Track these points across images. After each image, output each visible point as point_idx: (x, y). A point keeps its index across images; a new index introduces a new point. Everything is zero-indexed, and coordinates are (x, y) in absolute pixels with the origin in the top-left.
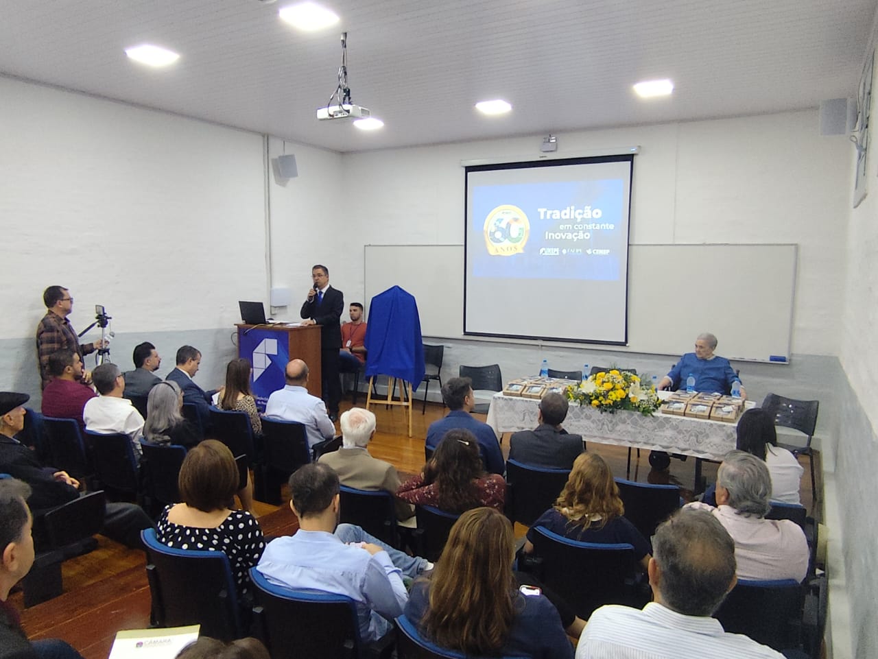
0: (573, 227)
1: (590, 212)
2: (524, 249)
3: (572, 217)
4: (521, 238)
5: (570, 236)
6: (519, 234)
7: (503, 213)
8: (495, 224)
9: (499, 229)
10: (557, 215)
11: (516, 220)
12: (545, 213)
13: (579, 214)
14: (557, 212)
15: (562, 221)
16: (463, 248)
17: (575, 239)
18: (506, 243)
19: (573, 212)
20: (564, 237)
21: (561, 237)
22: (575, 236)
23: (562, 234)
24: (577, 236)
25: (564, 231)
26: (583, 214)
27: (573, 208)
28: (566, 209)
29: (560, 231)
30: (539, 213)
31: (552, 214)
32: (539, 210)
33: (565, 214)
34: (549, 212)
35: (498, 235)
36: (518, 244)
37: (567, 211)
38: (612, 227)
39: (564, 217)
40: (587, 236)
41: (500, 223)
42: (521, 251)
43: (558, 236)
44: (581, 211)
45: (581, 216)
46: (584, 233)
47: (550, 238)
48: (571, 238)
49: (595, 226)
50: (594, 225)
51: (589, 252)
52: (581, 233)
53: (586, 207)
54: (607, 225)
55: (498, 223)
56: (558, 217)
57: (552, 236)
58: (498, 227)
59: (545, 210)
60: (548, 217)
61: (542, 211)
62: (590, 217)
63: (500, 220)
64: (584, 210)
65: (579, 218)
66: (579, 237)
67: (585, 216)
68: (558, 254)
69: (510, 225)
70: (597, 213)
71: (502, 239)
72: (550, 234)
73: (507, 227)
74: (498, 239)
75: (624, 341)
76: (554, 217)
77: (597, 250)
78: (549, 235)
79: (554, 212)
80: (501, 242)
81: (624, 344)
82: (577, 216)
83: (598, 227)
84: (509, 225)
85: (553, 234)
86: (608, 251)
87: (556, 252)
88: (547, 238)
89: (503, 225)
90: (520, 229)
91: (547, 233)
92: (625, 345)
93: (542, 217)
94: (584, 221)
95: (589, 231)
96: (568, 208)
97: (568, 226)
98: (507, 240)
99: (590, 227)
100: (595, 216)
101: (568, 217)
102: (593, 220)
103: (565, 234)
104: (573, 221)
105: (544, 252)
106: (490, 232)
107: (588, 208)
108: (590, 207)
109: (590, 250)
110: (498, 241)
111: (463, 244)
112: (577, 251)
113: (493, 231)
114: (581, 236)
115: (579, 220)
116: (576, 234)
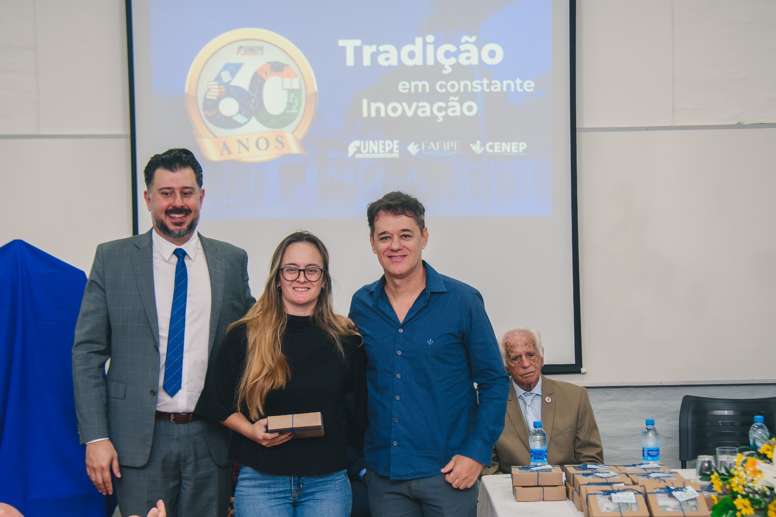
0: (432, 87)
1: (474, 49)
2: (303, 143)
3: (430, 62)
4: (294, 116)
5: (425, 110)
6: (290, 105)
7: (240, 48)
8: (219, 78)
9: (230, 91)
10: (389, 56)
11: (277, 68)
12: (358, 51)
13: (448, 55)
14: (392, 49)
15: (402, 72)
16: (129, 140)
17: (440, 115)
18: (254, 127)
19: (430, 49)
20: (410, 113)
21: (404, 111)
22: (440, 109)
23: (405, 105)
24: (446, 109)
25: (411, 98)
26: (456, 54)
27: (430, 38)
28: (413, 43)
29: (401, 98)
30: (344, 48)
31: (374, 56)
32: (341, 43)
33: (412, 55)
34: (368, 50)
35: (229, 107)
36: (287, 132)
37: (417, 46)
38: (529, 86)
39: (408, 62)
40: (470, 109)
41: (233, 75)
42: (295, 149)
43: (395, 110)
44: (452, 48)
45: (453, 60)
46: (461, 102)
47: (373, 114)
48: (428, 114)
49: (489, 86)
50: (485, 82)
51: (477, 148)
52: (454, 102)
53: (465, 38)
54: (518, 81)
55: (226, 77)
56: (394, 62)
57: (378, 110)
58: (227, 85)
59: (358, 42)
60: (367, 62)
61: (349, 45)
62: (475, 61)
63: (234, 69)
64: (458, 44)
65: (448, 64)
66: (450, 113)
67: (462, 60)
68: (396, 154)
69: (263, 81)
70: (492, 54)
71: (240, 119)
72: (374, 106)
73: (252, 87)
74: (230, 119)
75: (574, 363)
76: (381, 60)
77: (496, 144)
78: (369, 108)
79: (383, 48)
80: (238, 125)
81: (575, 368)
82: (442, 59)
83: (497, 86)
84: (258, 81)
85: (381, 105)
86: (523, 146)
87: (391, 151)
88: (365, 114)
89: (243, 80)
90: (291, 91)
91: (365, 102)
92: (580, 372)
93: (350, 61)
94: (460, 72)
95: (473, 96)
96: (419, 40)
97: (420, 84)
98: (254, 119)
99: (478, 86)
100: (488, 60)
101: (418, 61)
102: (482, 70)
103: (414, 105)
104: (432, 72)
105: (359, 150)
106: (206, 100)
107: (468, 42)
108: (474, 39)
109: (479, 142)
110: (229, 123)
111: (128, 132)
112: (447, 146)
113: (213, 95)
114: (456, 109)
115: (448, 71)
116: (443, 105)
